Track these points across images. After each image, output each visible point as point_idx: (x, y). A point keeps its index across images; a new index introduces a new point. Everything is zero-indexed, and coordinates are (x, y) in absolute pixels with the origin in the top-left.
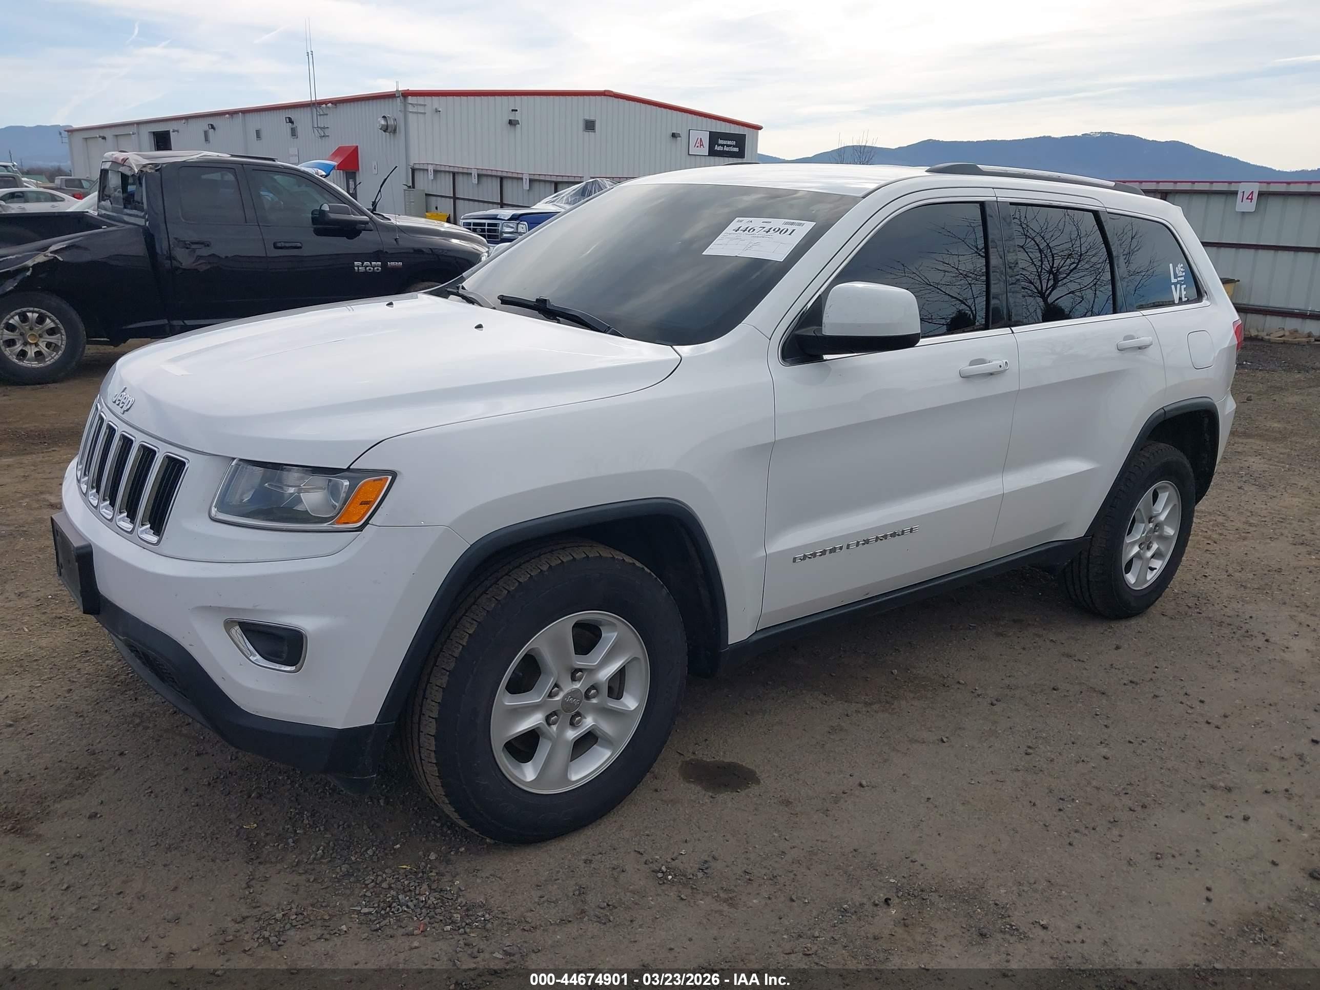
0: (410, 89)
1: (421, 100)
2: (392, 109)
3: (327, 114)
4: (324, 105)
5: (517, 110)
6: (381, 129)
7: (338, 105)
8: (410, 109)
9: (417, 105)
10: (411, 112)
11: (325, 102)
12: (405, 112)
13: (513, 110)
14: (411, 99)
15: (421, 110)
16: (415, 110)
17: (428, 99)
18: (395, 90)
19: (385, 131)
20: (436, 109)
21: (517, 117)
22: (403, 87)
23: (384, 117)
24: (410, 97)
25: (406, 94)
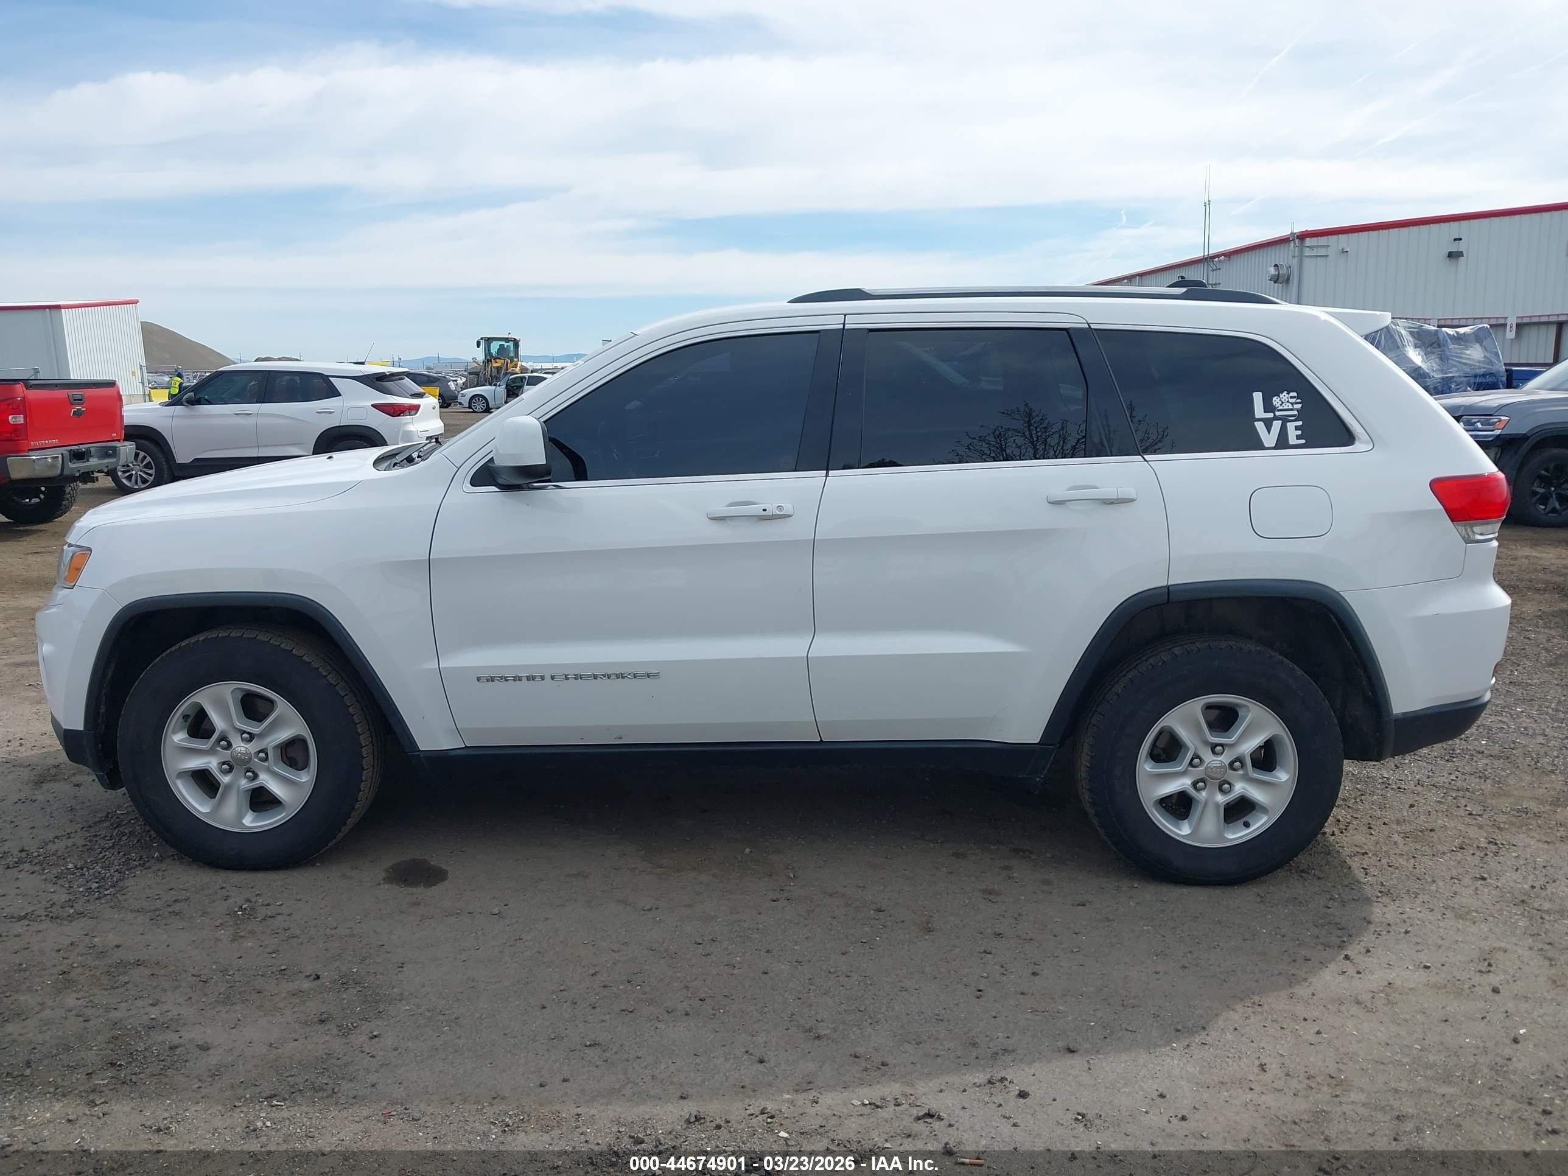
0: (1309, 229)
1: (1323, 241)
2: (1284, 257)
3: (1220, 269)
4: (1217, 259)
5: (1461, 239)
6: (1270, 280)
7: (1232, 257)
8: (1307, 252)
9: (1317, 247)
10: (1307, 256)
11: (1218, 256)
12: (1301, 257)
13: (1455, 240)
14: (1308, 242)
15: (1322, 252)
16: (1314, 253)
17: (1333, 239)
18: (1289, 233)
19: (1275, 282)
20: (1343, 249)
21: (1462, 247)
22: (1298, 229)
23: (1276, 266)
24: (1308, 239)
25: (1303, 236)
